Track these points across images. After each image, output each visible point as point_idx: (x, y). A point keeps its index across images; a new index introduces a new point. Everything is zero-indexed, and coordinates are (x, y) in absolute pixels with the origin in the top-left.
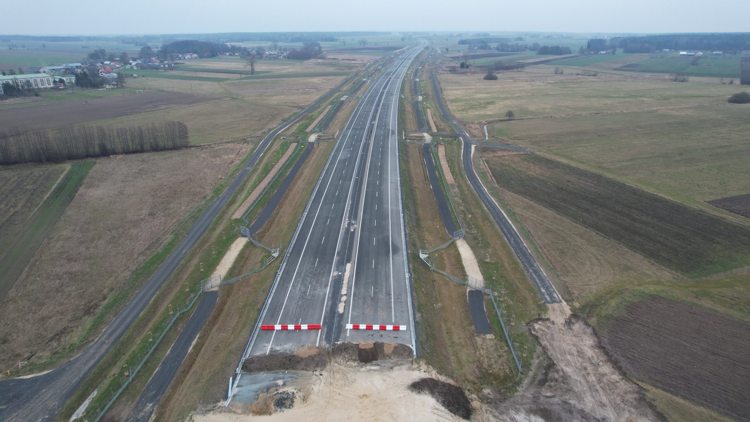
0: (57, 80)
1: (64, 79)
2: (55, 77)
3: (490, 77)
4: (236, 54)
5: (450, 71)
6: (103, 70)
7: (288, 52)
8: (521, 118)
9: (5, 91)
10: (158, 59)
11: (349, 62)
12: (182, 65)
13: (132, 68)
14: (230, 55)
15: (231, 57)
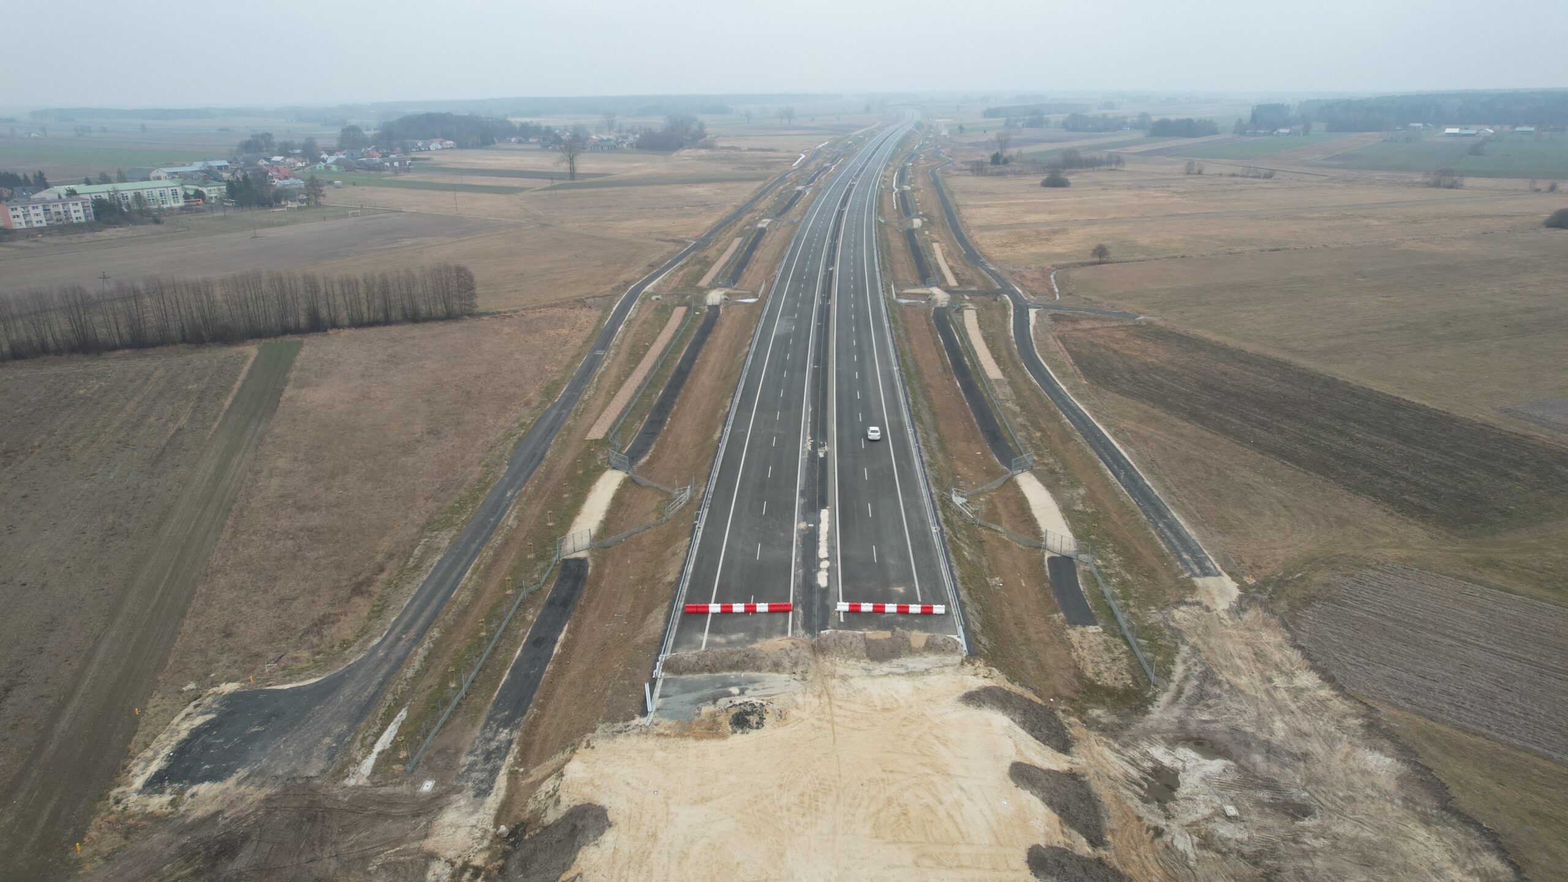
0: (191, 193)
1: (204, 190)
2: (187, 186)
3: (1055, 182)
4: (531, 140)
5: (972, 170)
6: (275, 173)
7: (638, 136)
8: (1123, 259)
9: (96, 214)
10: (377, 149)
11: (764, 154)
12: (426, 162)
13: (328, 168)
14: (520, 142)
15: (521, 146)
